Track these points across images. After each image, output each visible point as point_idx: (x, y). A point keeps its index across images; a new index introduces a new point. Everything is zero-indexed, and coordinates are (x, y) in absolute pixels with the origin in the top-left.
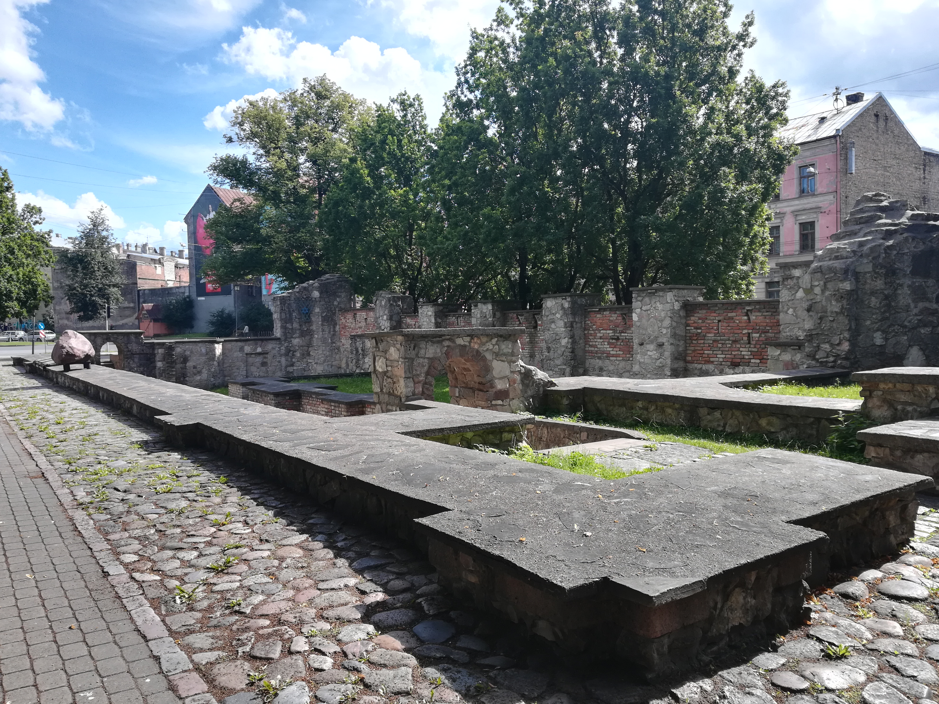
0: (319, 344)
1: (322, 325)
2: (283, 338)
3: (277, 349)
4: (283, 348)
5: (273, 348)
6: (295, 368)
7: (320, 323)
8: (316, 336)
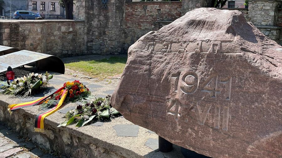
0: (113, 27)
1: (116, 12)
2: (86, 21)
3: (82, 29)
4: (86, 28)
5: (80, 28)
6: (94, 43)
7: (114, 11)
8: (111, 20)
